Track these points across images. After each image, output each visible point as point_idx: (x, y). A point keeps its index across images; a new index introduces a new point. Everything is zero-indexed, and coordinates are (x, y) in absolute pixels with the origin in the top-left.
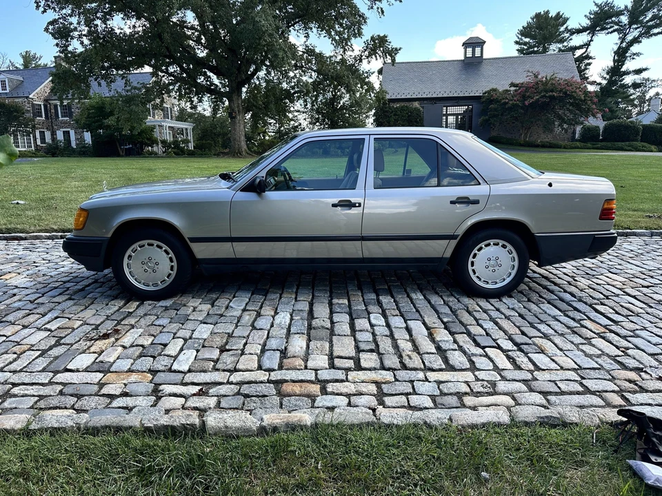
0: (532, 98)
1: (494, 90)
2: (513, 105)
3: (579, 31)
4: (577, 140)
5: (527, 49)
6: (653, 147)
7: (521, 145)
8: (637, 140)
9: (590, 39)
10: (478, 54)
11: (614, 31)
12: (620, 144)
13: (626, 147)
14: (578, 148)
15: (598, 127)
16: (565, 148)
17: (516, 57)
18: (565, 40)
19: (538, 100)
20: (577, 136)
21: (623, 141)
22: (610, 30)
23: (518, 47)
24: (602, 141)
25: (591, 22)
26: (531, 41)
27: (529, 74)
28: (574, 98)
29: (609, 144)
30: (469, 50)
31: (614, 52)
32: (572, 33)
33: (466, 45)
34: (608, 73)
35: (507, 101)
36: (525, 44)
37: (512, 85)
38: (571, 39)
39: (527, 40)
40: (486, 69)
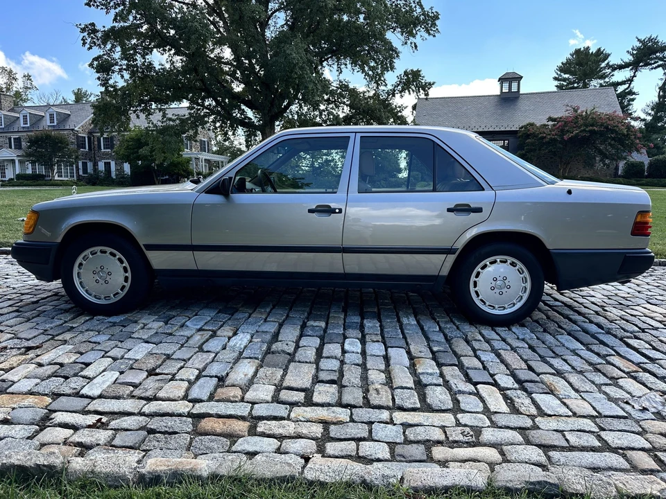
0: (572, 133)
1: (532, 125)
2: (551, 139)
3: (621, 67)
4: (620, 176)
5: (566, 85)
9: (632, 75)
10: (514, 89)
11: (659, 66)
15: (643, 163)
17: (555, 92)
18: (607, 76)
19: (577, 134)
20: (619, 173)
22: (654, 66)
23: (557, 83)
24: (647, 177)
25: (634, 57)
26: (571, 77)
27: (568, 108)
28: (616, 132)
29: (655, 180)
30: (506, 86)
31: (660, 88)
32: (614, 69)
33: (502, 80)
34: (652, 109)
35: (545, 135)
36: (564, 80)
37: (550, 119)
38: (613, 75)
39: (567, 76)
40: (522, 104)
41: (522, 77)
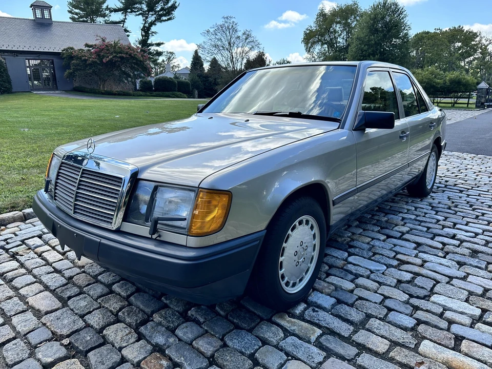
0: (108, 57)
1: (72, 48)
2: (93, 61)
3: (116, 11)
4: (138, 90)
5: (78, 19)
6: (185, 95)
7: (103, 94)
8: (176, 91)
9: (124, 18)
10: (47, 16)
11: (140, 14)
12: (167, 93)
13: (171, 96)
14: (141, 96)
15: (151, 81)
16: (133, 96)
18: (106, 16)
19: (111, 58)
20: (138, 88)
21: (168, 91)
22: (137, 13)
23: (70, 15)
24: (155, 91)
25: (124, 5)
26: (81, 12)
27: (98, 38)
28: (136, 59)
29: (160, 93)
30: (38, 12)
31: (141, 30)
32: (111, 11)
33: (34, 6)
34: (140, 44)
35: (87, 58)
36: (77, 14)
37: (87, 45)
38: (110, 16)
39: (77, 11)
40: (54, 29)
41: (52, 7)
